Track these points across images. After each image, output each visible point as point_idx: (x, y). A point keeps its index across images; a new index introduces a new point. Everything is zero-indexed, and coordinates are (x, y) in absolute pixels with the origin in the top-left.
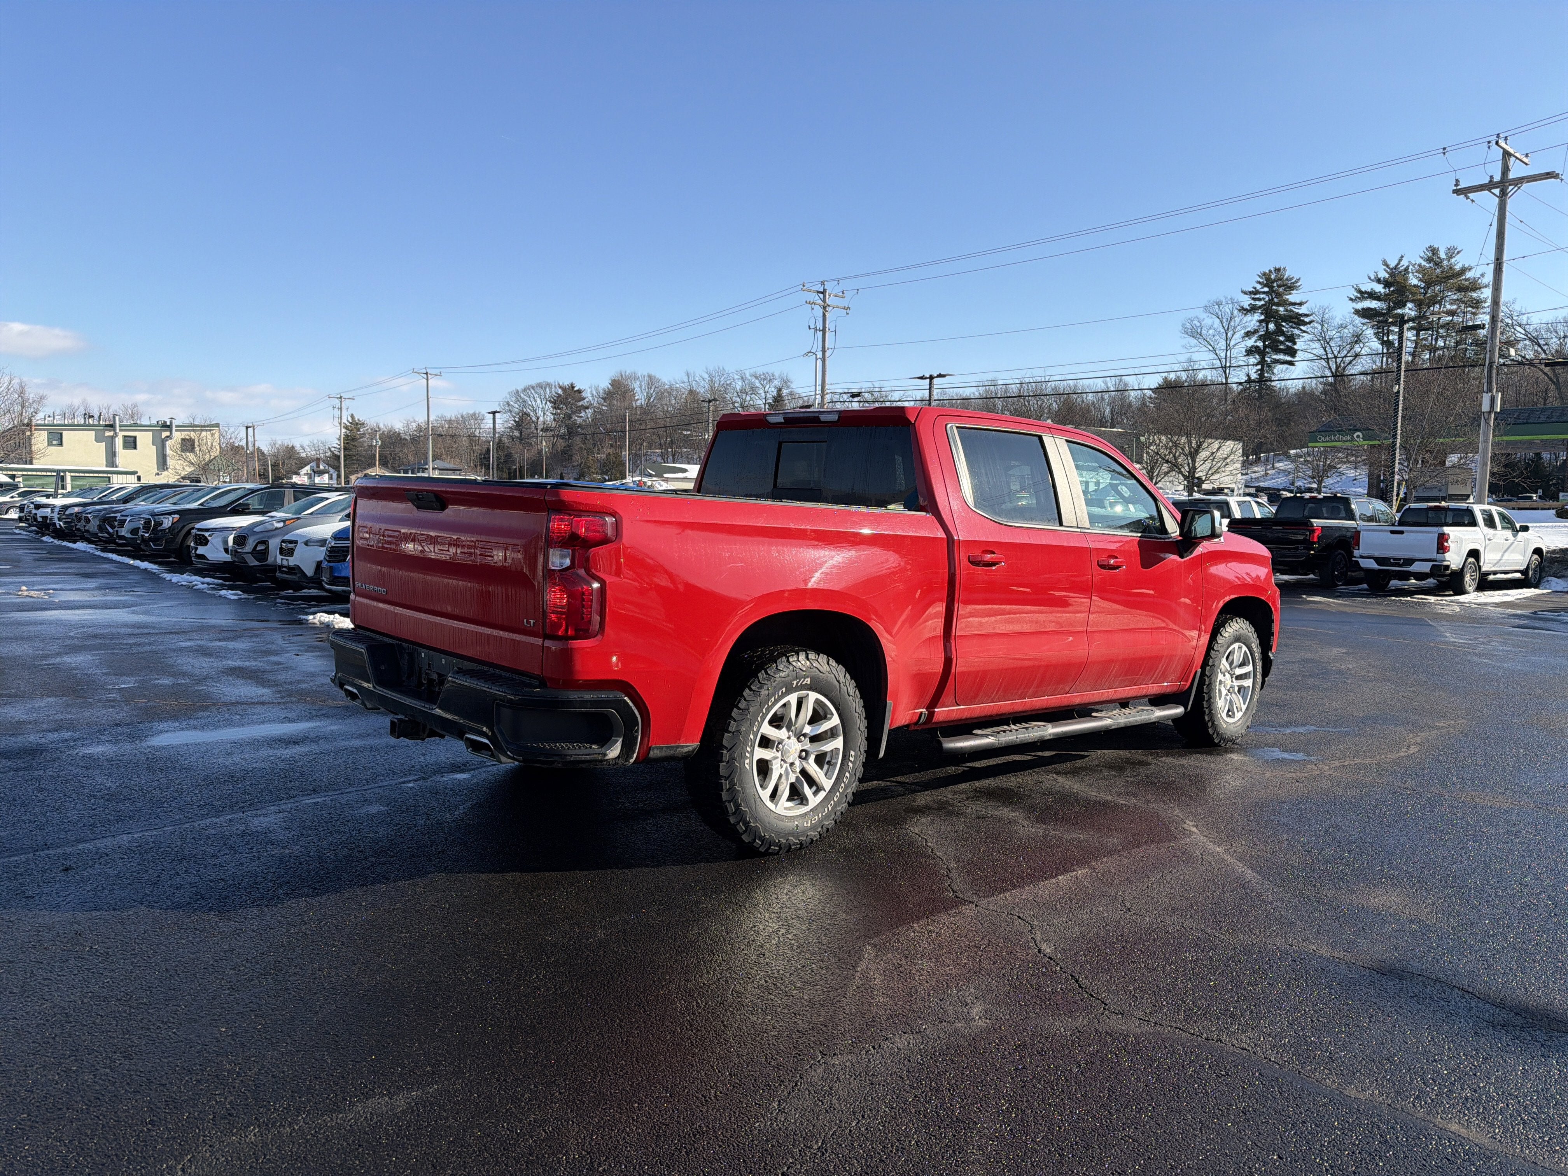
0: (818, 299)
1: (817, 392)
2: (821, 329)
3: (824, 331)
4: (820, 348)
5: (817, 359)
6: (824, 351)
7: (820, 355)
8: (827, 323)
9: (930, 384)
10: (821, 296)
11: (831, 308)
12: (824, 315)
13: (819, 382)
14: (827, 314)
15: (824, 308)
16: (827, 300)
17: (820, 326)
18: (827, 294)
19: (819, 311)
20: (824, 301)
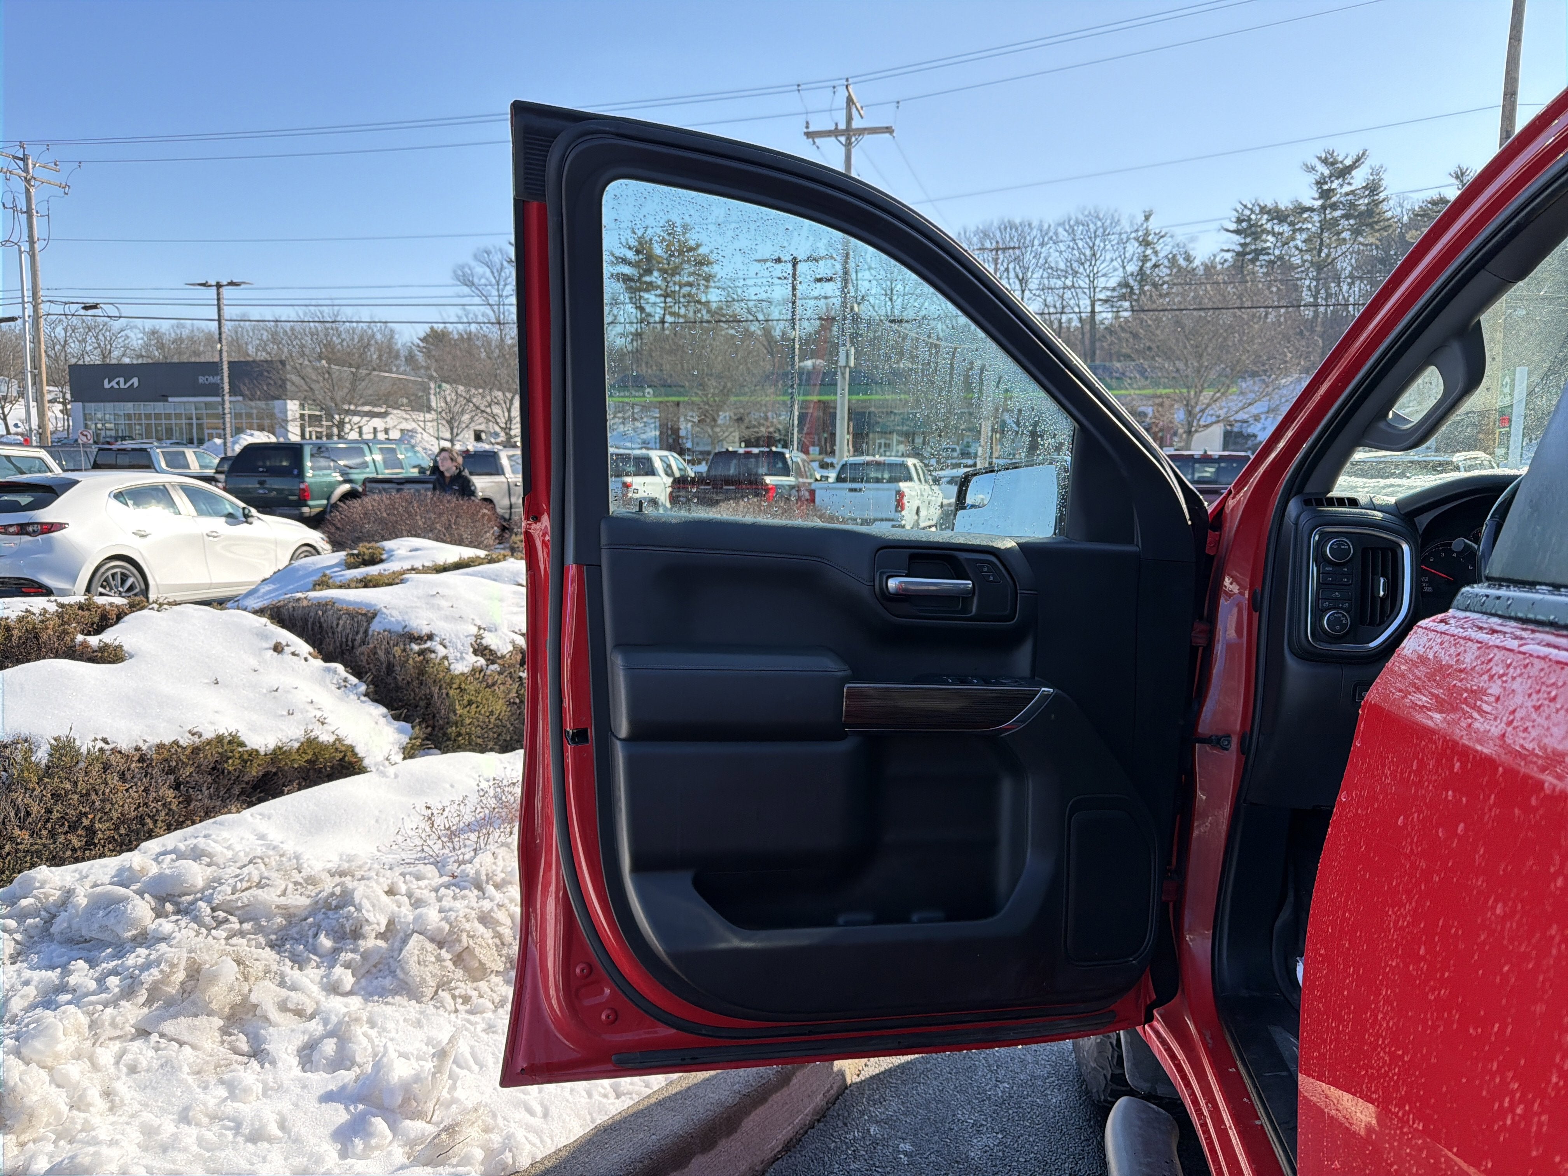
0: (16, 167)
1: (26, 300)
2: (24, 209)
3: (29, 213)
4: (25, 237)
5: (21, 253)
6: (32, 242)
7: (25, 247)
8: (34, 202)
9: (218, 294)
10: (21, 163)
11: (38, 183)
12: (28, 191)
13: (27, 285)
14: (33, 190)
15: (27, 181)
16: (31, 171)
17: (22, 205)
18: (30, 162)
19: (19, 186)
20: (26, 171)
